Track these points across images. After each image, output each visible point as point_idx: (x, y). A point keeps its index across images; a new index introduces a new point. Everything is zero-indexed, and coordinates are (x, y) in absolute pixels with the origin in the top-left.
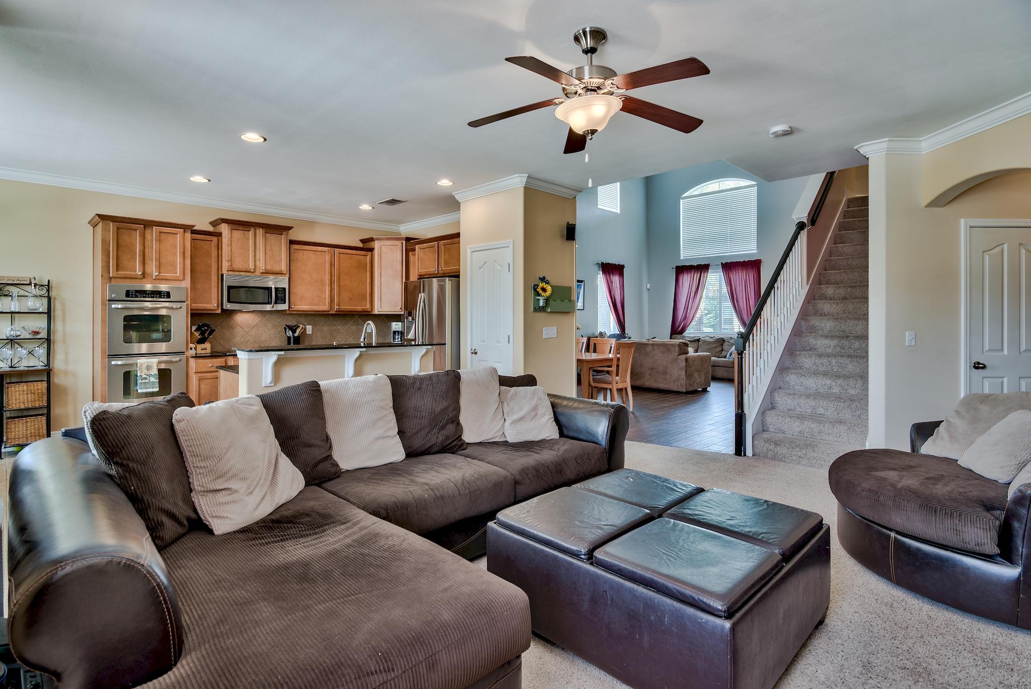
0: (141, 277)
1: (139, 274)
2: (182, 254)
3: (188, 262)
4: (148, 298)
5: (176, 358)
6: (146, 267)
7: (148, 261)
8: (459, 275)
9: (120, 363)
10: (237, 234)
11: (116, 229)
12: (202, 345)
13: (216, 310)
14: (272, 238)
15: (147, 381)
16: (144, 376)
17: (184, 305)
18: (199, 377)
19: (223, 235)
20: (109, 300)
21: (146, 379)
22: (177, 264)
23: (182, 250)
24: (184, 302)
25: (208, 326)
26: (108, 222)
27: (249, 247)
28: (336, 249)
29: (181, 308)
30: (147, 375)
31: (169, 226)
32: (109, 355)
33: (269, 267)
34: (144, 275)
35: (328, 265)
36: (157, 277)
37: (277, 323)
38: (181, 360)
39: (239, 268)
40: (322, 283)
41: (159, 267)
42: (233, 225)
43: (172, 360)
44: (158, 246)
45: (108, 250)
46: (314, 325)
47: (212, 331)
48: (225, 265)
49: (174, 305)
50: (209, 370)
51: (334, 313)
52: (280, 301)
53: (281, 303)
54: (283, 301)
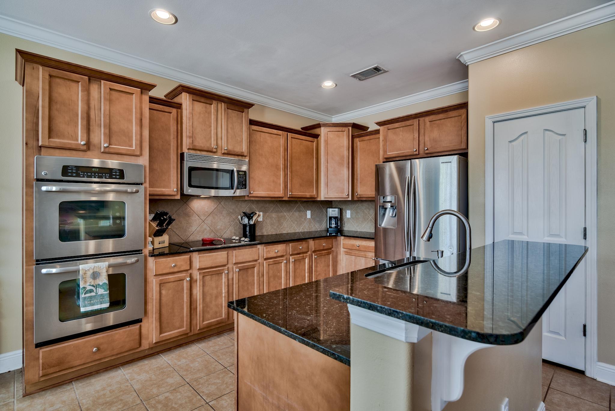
0: (85, 148)
1: (82, 143)
2: (139, 122)
3: (146, 133)
4: (95, 177)
5: (131, 260)
6: (92, 136)
7: (94, 127)
8: (467, 153)
9: (54, 271)
10: (199, 107)
11: (47, 77)
12: (160, 237)
13: (174, 196)
14: (234, 114)
15: (93, 294)
16: (89, 288)
17: (141, 188)
18: (161, 280)
19: (184, 106)
20: (38, 180)
21: (91, 291)
22: (132, 133)
23: (139, 116)
24: (142, 184)
25: (166, 214)
26: (35, 65)
27: (211, 123)
28: (289, 133)
29: (137, 192)
30: (93, 286)
31: (122, 81)
32: (37, 261)
33: (230, 148)
34: (88, 146)
35: (282, 149)
36: (107, 150)
37: (231, 211)
38: (137, 261)
39: (201, 146)
40: (277, 167)
41: (110, 136)
42: (195, 96)
43: (126, 263)
44: (108, 107)
45: (36, 107)
46: (265, 212)
47: (171, 221)
48: (186, 142)
49: (129, 189)
50: (172, 270)
51: (286, 199)
52: (241, 185)
53: (242, 188)
54: (244, 186)
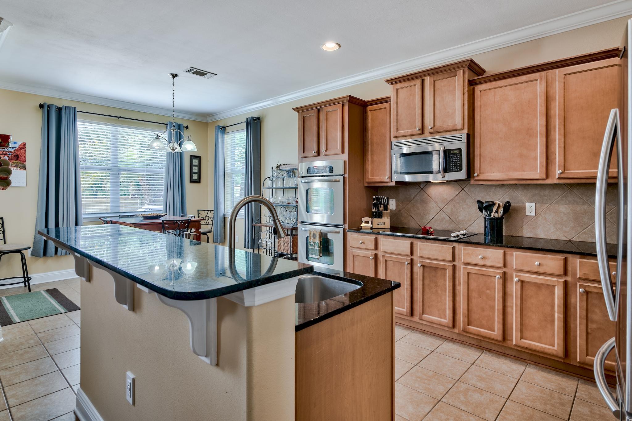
1: (315, 152)
2: (341, 128)
4: (319, 173)
6: (320, 145)
7: (321, 140)
10: (404, 93)
11: (303, 118)
14: (443, 83)
15: (313, 247)
17: (342, 178)
18: (353, 252)
22: (338, 138)
23: (341, 124)
24: (342, 175)
27: (416, 104)
29: (339, 181)
31: (331, 103)
33: (439, 124)
34: (318, 153)
36: (326, 154)
38: (339, 232)
39: (405, 132)
40: (530, 133)
41: (327, 144)
42: (399, 84)
44: (326, 125)
46: (539, 203)
48: (393, 132)
52: (454, 167)
53: (456, 170)
54: (458, 168)
